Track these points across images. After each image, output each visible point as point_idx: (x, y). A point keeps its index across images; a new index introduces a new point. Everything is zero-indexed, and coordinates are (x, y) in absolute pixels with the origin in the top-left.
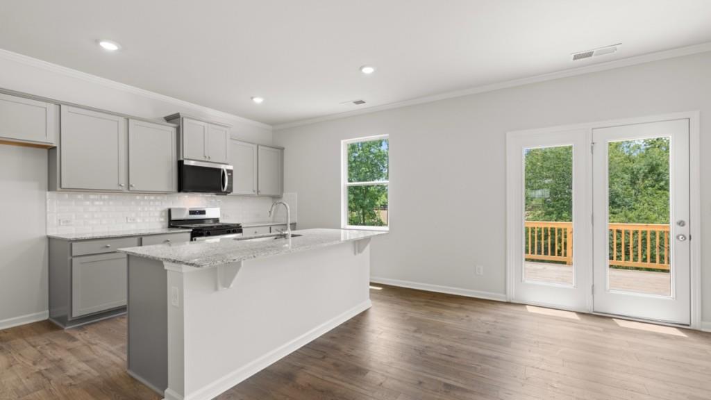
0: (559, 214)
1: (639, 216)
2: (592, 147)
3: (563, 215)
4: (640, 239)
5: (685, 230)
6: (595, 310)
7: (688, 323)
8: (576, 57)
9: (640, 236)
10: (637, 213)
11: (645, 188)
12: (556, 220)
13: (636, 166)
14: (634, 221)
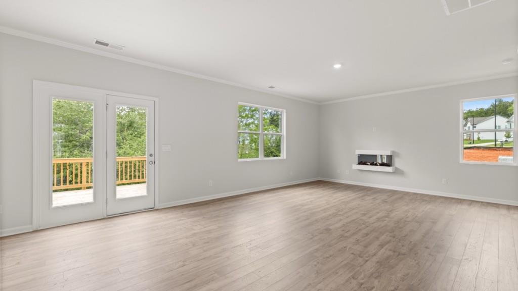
0: (71, 152)
1: (125, 152)
2: (107, 107)
3: (75, 153)
4: (124, 167)
5: (152, 159)
6: (108, 214)
7: (153, 207)
8: (97, 42)
9: (124, 165)
10: (123, 150)
11: (128, 135)
12: (68, 157)
13: (123, 122)
14: (122, 156)
